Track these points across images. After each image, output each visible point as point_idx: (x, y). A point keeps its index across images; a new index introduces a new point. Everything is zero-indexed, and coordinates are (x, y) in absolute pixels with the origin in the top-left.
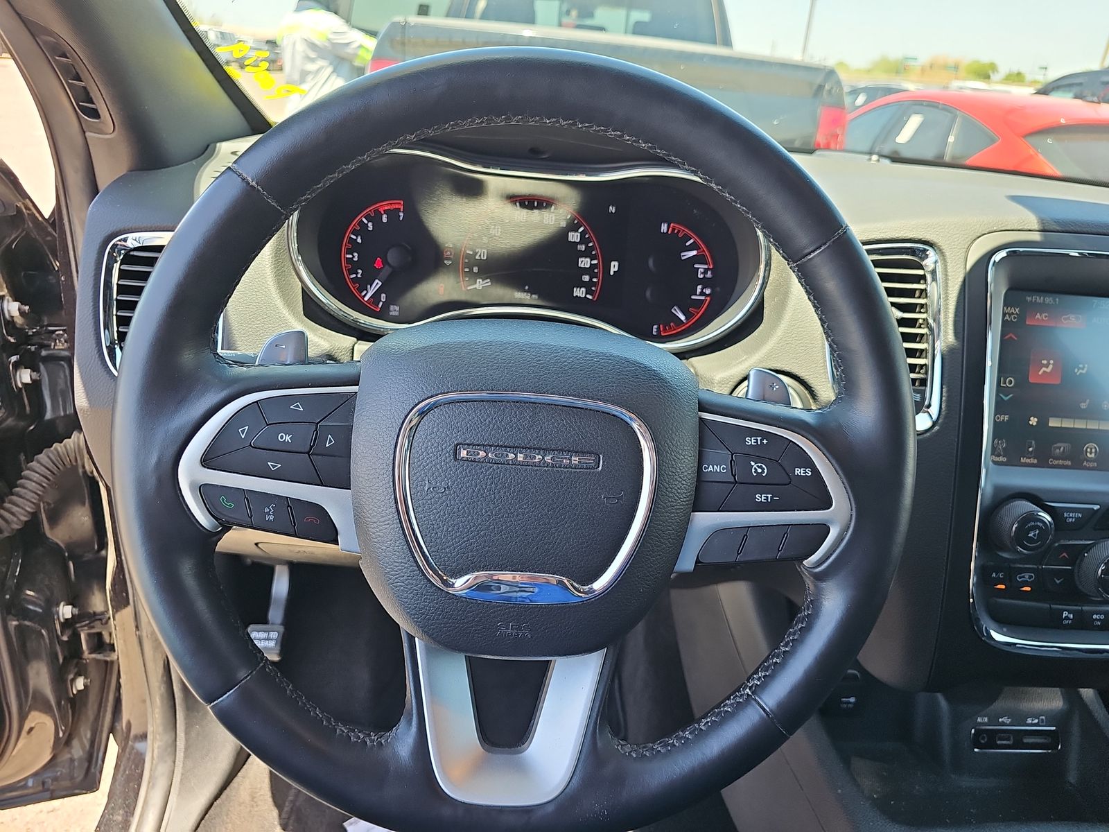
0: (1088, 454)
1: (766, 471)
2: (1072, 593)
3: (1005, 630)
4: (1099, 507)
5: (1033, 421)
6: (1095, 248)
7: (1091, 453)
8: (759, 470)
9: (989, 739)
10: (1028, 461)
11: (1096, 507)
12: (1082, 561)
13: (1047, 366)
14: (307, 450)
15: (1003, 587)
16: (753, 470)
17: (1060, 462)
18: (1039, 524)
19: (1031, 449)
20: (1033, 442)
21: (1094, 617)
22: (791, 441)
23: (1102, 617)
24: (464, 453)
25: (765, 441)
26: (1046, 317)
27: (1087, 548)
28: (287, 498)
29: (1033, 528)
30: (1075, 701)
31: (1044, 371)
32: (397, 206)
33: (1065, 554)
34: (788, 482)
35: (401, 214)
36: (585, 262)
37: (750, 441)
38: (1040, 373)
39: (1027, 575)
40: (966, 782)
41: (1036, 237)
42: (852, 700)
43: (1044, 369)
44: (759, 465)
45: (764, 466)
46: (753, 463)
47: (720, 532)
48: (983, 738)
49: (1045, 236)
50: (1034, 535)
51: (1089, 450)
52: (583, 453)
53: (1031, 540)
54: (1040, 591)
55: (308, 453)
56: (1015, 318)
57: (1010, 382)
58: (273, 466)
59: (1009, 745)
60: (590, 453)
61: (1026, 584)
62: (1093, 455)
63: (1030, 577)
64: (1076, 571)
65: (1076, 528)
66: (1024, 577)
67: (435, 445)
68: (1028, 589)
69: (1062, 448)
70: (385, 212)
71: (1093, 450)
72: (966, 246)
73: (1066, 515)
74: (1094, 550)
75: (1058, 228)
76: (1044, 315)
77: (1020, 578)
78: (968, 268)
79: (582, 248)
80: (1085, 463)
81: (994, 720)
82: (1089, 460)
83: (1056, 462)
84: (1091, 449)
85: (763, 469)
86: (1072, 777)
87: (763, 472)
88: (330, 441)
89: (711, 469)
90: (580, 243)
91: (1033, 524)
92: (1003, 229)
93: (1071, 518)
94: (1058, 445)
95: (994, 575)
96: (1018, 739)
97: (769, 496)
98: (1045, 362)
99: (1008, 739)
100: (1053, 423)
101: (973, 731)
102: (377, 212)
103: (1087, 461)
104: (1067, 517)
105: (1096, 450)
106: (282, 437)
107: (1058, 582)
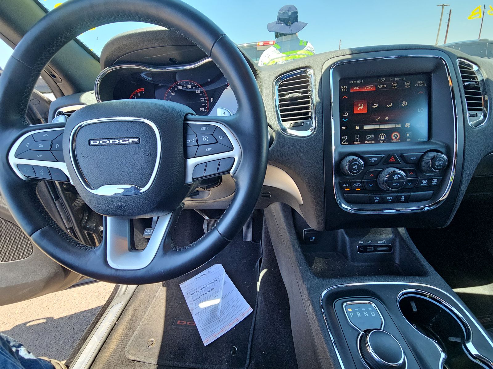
0: (381, 138)
1: (208, 139)
2: (377, 190)
3: (352, 205)
4: (384, 155)
5: (357, 128)
6: (374, 57)
7: (382, 137)
8: (206, 139)
9: (364, 249)
10: (357, 143)
11: (383, 156)
12: (380, 176)
13: (361, 106)
14: (49, 149)
15: (349, 189)
16: (204, 139)
17: (370, 142)
18: (357, 163)
19: (357, 138)
20: (358, 136)
21: (388, 198)
22: (217, 127)
23: (391, 198)
24: (92, 142)
25: (208, 128)
26: (358, 88)
27: (381, 171)
28: (47, 167)
29: (355, 165)
30: (397, 234)
31: (360, 109)
32: (142, 90)
33: (372, 175)
34: (216, 142)
35: (144, 92)
36: (202, 99)
37: (203, 129)
38: (358, 109)
39: (357, 184)
40: (356, 264)
41: (349, 57)
42: (313, 238)
43: (360, 108)
44: (206, 137)
45: (207, 137)
46: (203, 137)
47: (197, 166)
48: (362, 249)
49: (353, 56)
50: (356, 167)
51: (381, 136)
52: (133, 138)
53: (354, 169)
54: (364, 190)
55: (50, 150)
56: (346, 90)
57: (346, 114)
58: (40, 156)
59: (372, 251)
60: (136, 138)
61: (357, 187)
62: (383, 138)
63: (359, 185)
64: (378, 181)
65: (375, 164)
66: (356, 185)
67: (82, 141)
68: (359, 189)
69: (370, 137)
70: (139, 92)
71: (383, 136)
72: (322, 65)
73: (370, 159)
74: (384, 172)
75: (358, 52)
76: (357, 87)
77: (355, 185)
78: (323, 72)
79: (201, 95)
80: (380, 141)
81: (365, 242)
82: (382, 140)
83: (368, 142)
84: (382, 136)
85: (207, 138)
86: (397, 261)
87: (207, 139)
88: (58, 146)
89: (190, 141)
90: (200, 93)
91: (354, 163)
92: (336, 56)
93: (372, 160)
94: (369, 135)
95: (344, 185)
96: (376, 248)
97: (211, 148)
98: (360, 105)
99: (372, 249)
100: (366, 127)
101: (358, 246)
102: (136, 93)
103: (381, 140)
104: (371, 160)
105: (384, 135)
106: (40, 146)
107: (371, 186)
